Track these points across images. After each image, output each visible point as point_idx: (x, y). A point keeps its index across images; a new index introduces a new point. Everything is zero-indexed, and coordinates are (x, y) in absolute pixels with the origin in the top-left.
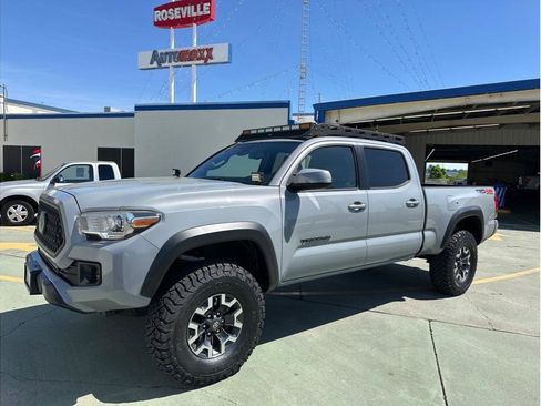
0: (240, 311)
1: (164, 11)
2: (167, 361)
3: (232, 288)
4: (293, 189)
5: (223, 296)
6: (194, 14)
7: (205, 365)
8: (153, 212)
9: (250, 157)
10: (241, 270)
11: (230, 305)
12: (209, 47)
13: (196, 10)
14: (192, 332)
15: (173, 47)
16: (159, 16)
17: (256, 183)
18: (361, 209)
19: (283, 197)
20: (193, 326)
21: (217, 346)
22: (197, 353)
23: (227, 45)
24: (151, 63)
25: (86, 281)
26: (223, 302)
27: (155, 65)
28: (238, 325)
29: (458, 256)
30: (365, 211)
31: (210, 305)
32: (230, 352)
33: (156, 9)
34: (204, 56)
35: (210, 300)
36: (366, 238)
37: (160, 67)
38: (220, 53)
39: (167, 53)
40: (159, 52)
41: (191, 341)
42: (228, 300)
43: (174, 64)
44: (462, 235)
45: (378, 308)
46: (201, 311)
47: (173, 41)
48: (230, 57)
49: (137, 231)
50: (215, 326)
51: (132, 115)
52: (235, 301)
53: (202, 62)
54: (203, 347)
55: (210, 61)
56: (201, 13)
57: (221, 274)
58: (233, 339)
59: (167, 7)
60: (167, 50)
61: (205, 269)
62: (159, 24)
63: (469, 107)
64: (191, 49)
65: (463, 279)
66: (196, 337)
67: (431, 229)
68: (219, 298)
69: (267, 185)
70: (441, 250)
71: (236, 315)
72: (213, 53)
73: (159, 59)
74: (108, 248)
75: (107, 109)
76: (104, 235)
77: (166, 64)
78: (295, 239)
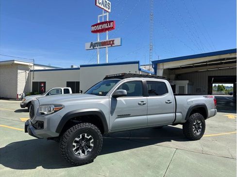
0: (93, 140)
1: (95, 27)
2: (65, 155)
3: (89, 132)
4: (115, 97)
5: (86, 135)
6: (107, 27)
7: (79, 158)
8: (61, 105)
9: (106, 85)
10: (93, 125)
11: (88, 138)
12: (113, 39)
13: (107, 26)
14: (74, 146)
15: (99, 40)
16: (93, 28)
17: (101, 95)
18: (144, 104)
19: (110, 100)
20: (74, 144)
21: (83, 152)
22: (76, 154)
23: (120, 39)
24: (90, 47)
25: (40, 127)
26: (86, 136)
27: (92, 48)
28: (92, 145)
29: (195, 124)
30: (146, 105)
31: (81, 137)
32: (89, 155)
33: (92, 26)
34: (111, 43)
35: (81, 135)
36: (147, 115)
37: (94, 48)
38: (117, 42)
39: (96, 43)
40: (93, 43)
41: (74, 149)
42: (88, 136)
43: (99, 47)
44: (196, 115)
45: (158, 144)
46: (77, 139)
47: (99, 38)
48: (121, 43)
49: (55, 111)
50: (83, 145)
51: (79, 69)
52: (90, 136)
53: (110, 46)
54: (78, 152)
55: (113, 45)
56: (109, 27)
57: (84, 127)
58: (90, 150)
59: (96, 25)
60: (97, 42)
61: (79, 124)
62: (93, 32)
63: (224, 59)
64: (106, 41)
65: (198, 134)
66: (76, 148)
67: (179, 112)
68: (84, 135)
69: (105, 96)
70: (185, 121)
71: (91, 141)
72: (115, 42)
73: (93, 45)
74: (46, 117)
75: (72, 66)
76: (46, 113)
77: (96, 47)
78: (115, 115)
